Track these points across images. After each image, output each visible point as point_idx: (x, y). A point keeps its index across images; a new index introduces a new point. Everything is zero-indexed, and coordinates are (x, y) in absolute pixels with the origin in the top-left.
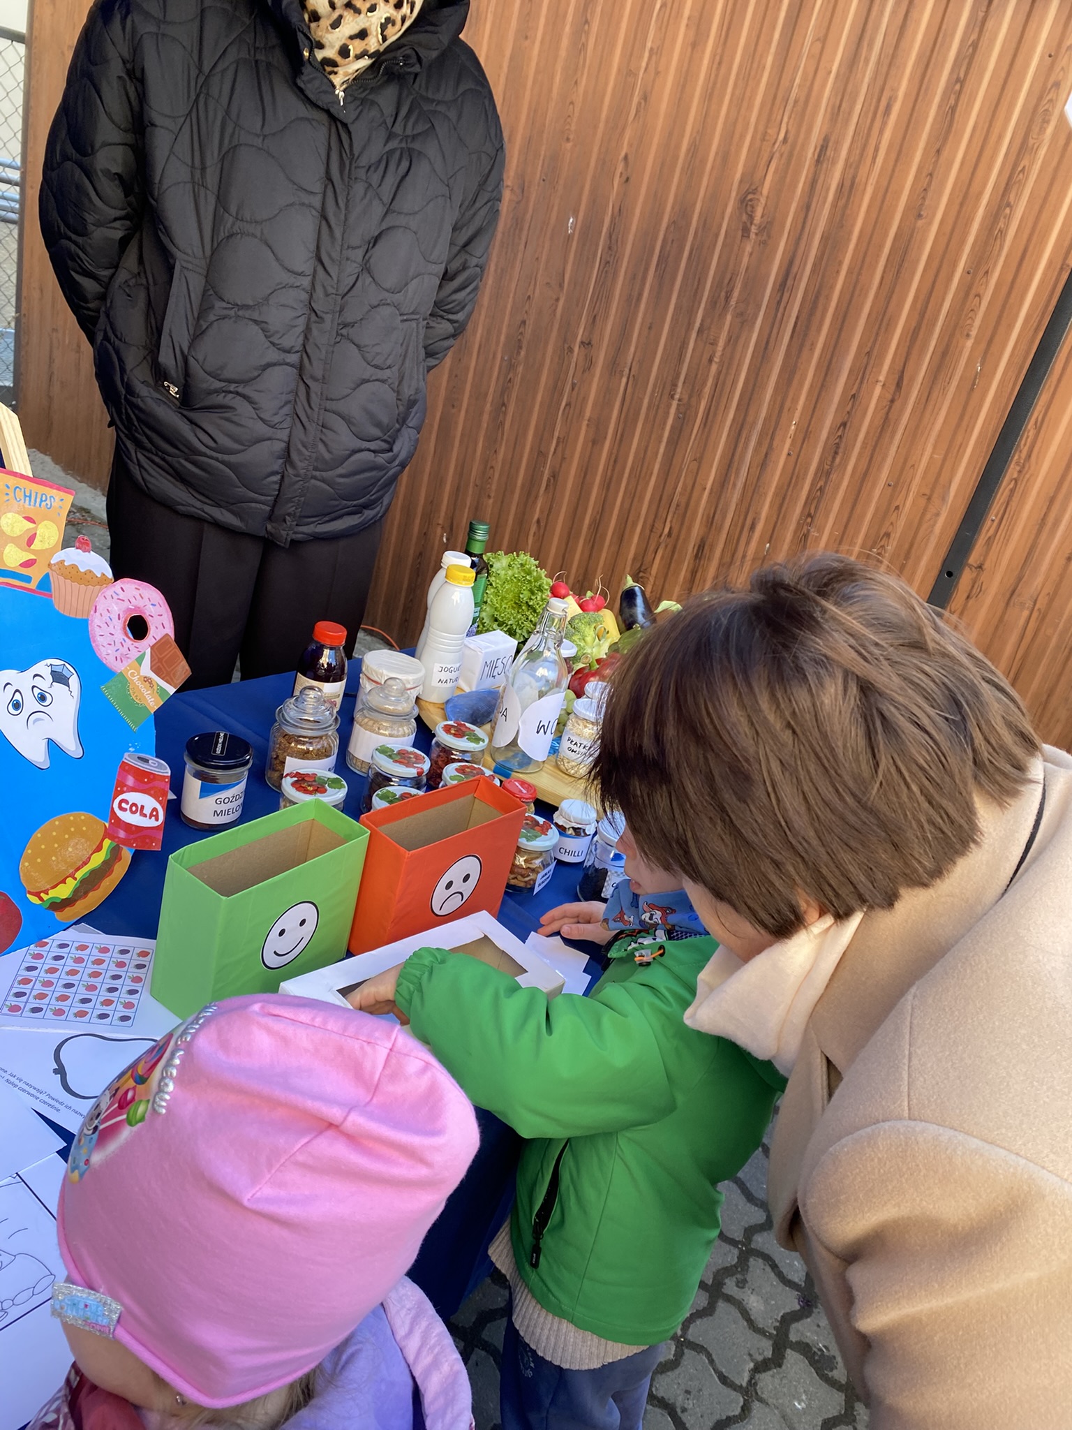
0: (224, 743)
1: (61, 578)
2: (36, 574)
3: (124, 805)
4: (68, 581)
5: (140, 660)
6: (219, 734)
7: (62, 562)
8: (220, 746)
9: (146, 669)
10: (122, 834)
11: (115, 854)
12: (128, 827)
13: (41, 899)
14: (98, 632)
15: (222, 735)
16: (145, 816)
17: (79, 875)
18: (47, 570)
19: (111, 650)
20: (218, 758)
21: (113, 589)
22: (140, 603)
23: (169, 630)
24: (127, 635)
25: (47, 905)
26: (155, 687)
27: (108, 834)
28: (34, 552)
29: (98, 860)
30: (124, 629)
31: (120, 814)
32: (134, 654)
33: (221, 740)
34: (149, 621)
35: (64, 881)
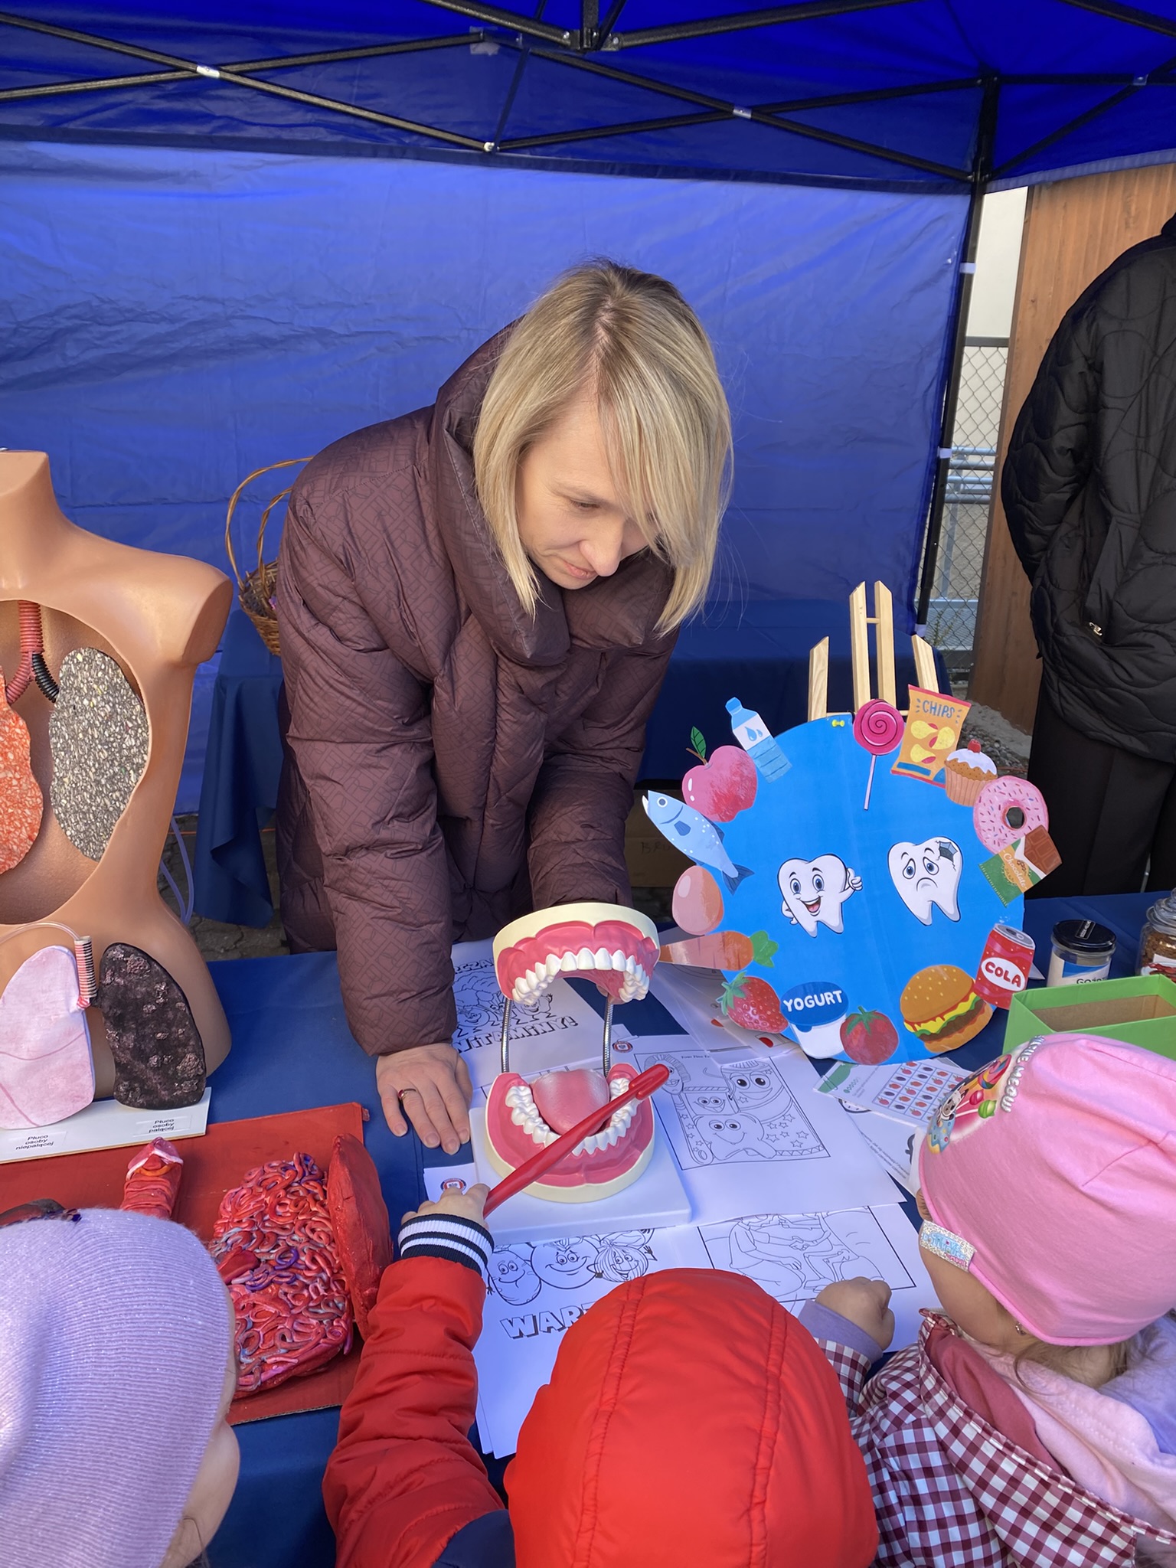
0: (1088, 930)
1: (954, 773)
2: (934, 769)
3: (990, 967)
4: (959, 776)
5: (1015, 845)
6: (1086, 922)
7: (956, 760)
8: (1084, 931)
9: (1020, 853)
10: (986, 991)
11: (978, 1008)
12: (992, 986)
13: (914, 1028)
14: (981, 818)
15: (1089, 923)
16: (1008, 980)
17: (948, 1017)
18: (943, 766)
19: (990, 835)
20: (1082, 940)
21: (997, 784)
22: (1019, 797)
23: (1044, 822)
24: (1005, 823)
25: (919, 1035)
26: (1027, 870)
27: (973, 989)
28: (933, 751)
29: (963, 1008)
30: (1003, 818)
31: (986, 973)
32: (1011, 840)
33: (1086, 927)
34: (1026, 812)
35: (934, 1019)
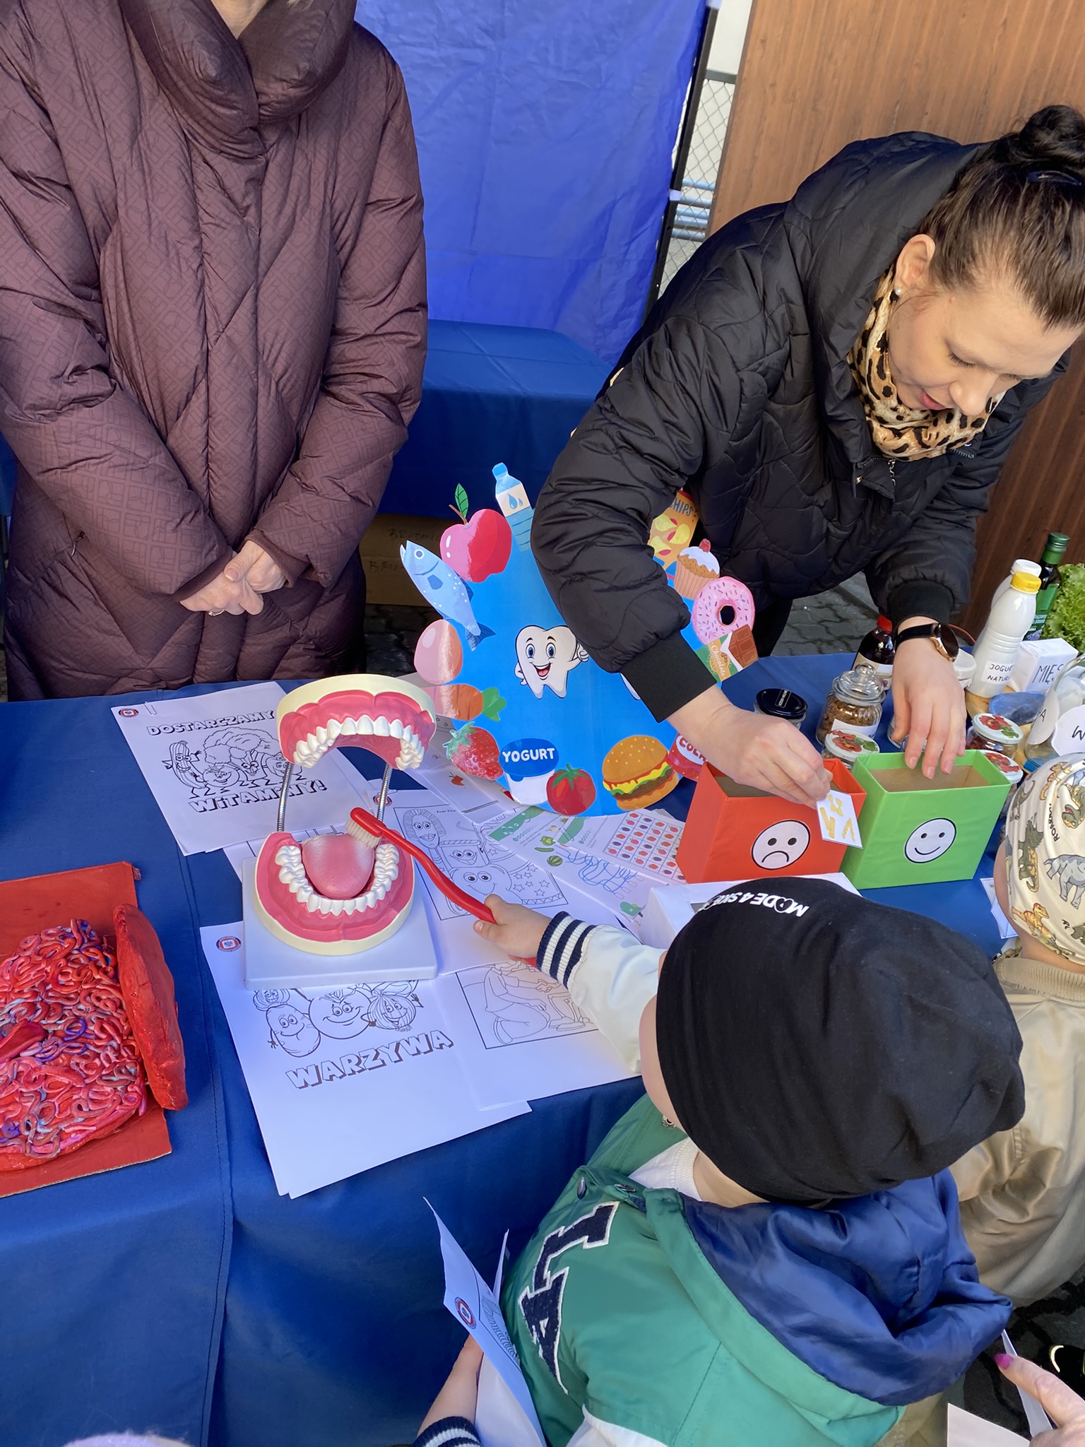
1: (684, 567)
2: (668, 561)
3: (684, 742)
4: (688, 570)
5: (723, 639)
7: (687, 556)
9: (725, 647)
10: (677, 762)
11: (668, 775)
12: (683, 759)
13: (611, 788)
14: (699, 611)
16: (697, 755)
17: (640, 781)
18: (676, 560)
19: (704, 627)
21: (717, 583)
22: (734, 597)
23: (750, 623)
24: (718, 619)
25: (613, 794)
26: (729, 663)
27: (667, 759)
28: (671, 545)
29: (655, 774)
30: (718, 614)
31: (679, 747)
32: (720, 634)
34: (737, 612)
35: (629, 781)
